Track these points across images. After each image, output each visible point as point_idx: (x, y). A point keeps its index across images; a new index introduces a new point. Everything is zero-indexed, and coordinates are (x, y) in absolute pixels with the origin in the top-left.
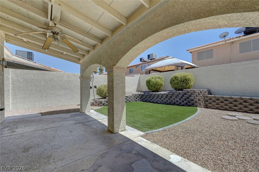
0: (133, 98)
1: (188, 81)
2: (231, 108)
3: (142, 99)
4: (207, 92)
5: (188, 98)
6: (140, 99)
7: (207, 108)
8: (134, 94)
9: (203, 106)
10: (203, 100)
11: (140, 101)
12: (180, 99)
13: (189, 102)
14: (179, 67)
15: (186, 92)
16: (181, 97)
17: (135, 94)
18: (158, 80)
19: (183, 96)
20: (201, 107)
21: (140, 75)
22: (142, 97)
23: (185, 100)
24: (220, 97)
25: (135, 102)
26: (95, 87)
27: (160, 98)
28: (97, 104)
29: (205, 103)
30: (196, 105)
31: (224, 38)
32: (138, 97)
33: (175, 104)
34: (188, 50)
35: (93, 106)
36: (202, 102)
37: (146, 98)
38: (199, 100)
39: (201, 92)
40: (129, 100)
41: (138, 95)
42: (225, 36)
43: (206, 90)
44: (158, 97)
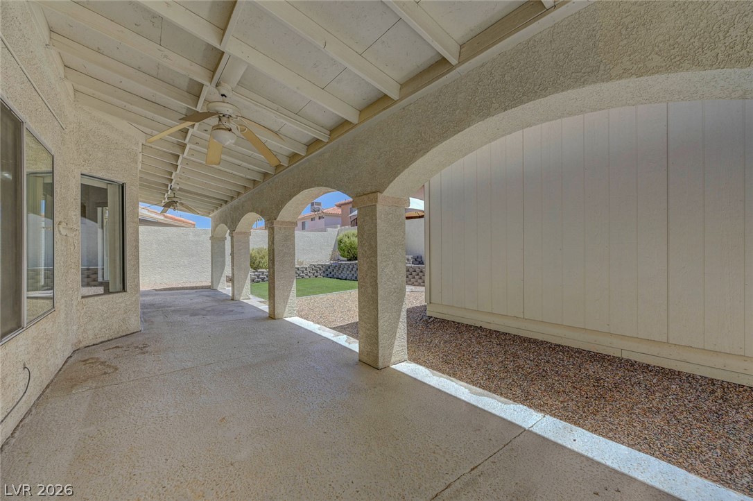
0: (310, 272)
3: (327, 273)
4: (412, 261)
6: (324, 272)
8: (311, 265)
11: (323, 277)
21: (339, 227)
22: (327, 270)
25: (313, 278)
32: (320, 270)
37: (333, 271)
40: (301, 274)
41: (320, 267)
43: (410, 257)
44: (348, 269)
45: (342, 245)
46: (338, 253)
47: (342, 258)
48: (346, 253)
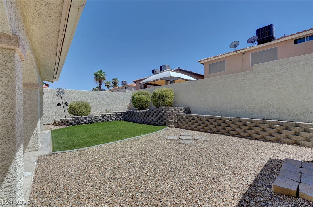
0: (113, 117)
1: (166, 97)
2: (211, 130)
3: (125, 117)
4: (183, 110)
5: (162, 117)
6: (123, 117)
7: (178, 127)
8: (114, 112)
9: (174, 126)
10: (176, 119)
11: (122, 120)
12: (155, 117)
13: (162, 121)
14: (168, 81)
15: (161, 110)
16: (156, 116)
17: (116, 113)
18: (142, 96)
19: (158, 114)
20: (172, 127)
21: (133, 90)
22: (124, 116)
23: (159, 119)
24: (190, 115)
25: (115, 121)
26: (66, 104)
27: (140, 117)
28: (63, 123)
29: (177, 122)
30: (168, 124)
31: (234, 48)
32: (120, 116)
33: (151, 123)
34: (199, 62)
35: (58, 126)
36: (174, 121)
37: (128, 116)
38: (172, 119)
39: (175, 110)
40: (107, 119)
41: (120, 113)
42: (235, 46)
43: (182, 108)
44: (138, 116)
45: (134, 100)
46: (132, 105)
47: (135, 108)
48: (137, 105)
